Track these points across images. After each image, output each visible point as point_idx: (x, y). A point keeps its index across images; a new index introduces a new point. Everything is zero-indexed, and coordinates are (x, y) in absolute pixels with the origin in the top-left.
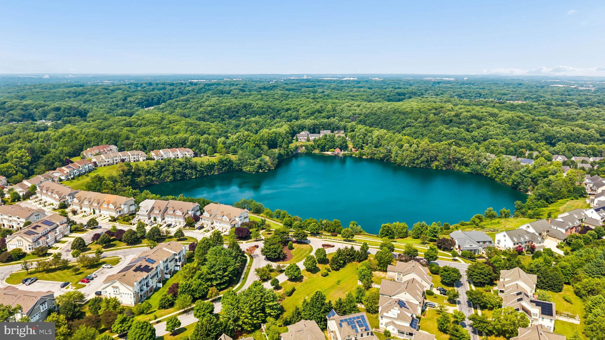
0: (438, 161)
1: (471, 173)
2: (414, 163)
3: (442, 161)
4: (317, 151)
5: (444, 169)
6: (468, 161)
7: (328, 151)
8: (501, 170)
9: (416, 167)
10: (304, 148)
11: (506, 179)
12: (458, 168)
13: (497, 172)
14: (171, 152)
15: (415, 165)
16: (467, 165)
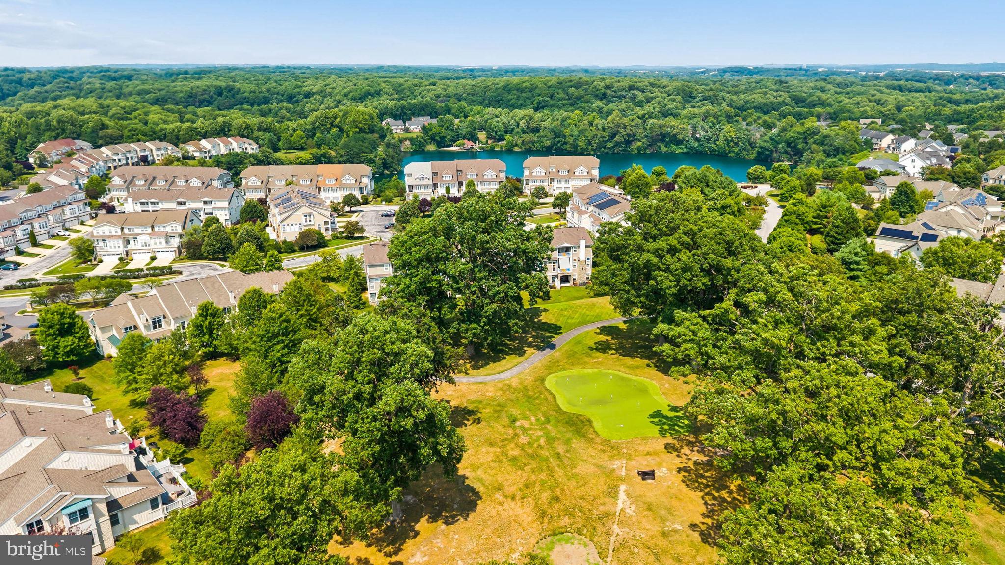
0: (640, 140)
1: (688, 153)
2: (605, 147)
3: (645, 140)
4: (432, 147)
5: (648, 152)
6: (680, 137)
7: (450, 146)
8: (735, 140)
9: (607, 153)
10: (408, 143)
11: (745, 153)
12: (666, 149)
13: (731, 144)
14: (222, 145)
15: (606, 151)
16: (679, 143)
